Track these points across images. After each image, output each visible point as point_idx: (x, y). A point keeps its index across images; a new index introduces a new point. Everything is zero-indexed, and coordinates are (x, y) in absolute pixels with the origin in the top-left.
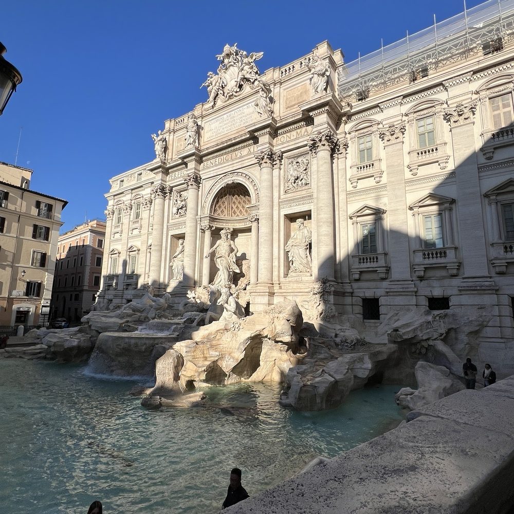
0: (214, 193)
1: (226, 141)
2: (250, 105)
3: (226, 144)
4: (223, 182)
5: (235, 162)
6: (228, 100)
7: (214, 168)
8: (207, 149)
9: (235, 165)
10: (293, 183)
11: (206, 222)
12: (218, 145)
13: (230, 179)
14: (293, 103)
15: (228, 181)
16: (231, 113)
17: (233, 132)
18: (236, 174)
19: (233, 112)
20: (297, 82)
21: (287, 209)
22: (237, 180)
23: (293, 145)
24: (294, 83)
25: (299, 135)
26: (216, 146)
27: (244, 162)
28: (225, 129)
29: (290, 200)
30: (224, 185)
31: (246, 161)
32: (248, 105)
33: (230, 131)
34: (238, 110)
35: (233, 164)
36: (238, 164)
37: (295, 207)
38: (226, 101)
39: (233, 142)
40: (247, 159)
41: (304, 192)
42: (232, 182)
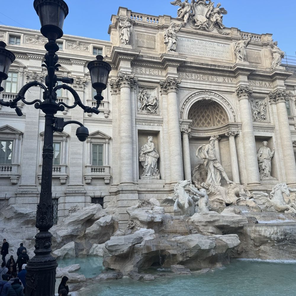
0: (192, 103)
1: (211, 65)
2: (220, 44)
3: (209, 67)
4: (200, 96)
5: (213, 84)
6: (199, 29)
7: (192, 81)
8: (191, 63)
9: (213, 86)
10: (256, 115)
11: (185, 126)
12: (203, 65)
13: (208, 96)
14: (253, 61)
15: (207, 97)
16: (203, 42)
17: (208, 59)
18: (214, 94)
19: (205, 42)
20: (253, 48)
21: (256, 132)
22: (214, 98)
23: (258, 90)
24: (252, 48)
25: (261, 85)
26: (200, 65)
27: (221, 87)
28: (198, 53)
29: (259, 127)
30: (201, 99)
31: (223, 87)
32: (218, 44)
33: (203, 56)
34: (210, 42)
35: (211, 85)
36: (215, 86)
37: (262, 133)
38: (196, 29)
39: (217, 68)
40: (224, 86)
41: (266, 124)
42: (209, 98)
